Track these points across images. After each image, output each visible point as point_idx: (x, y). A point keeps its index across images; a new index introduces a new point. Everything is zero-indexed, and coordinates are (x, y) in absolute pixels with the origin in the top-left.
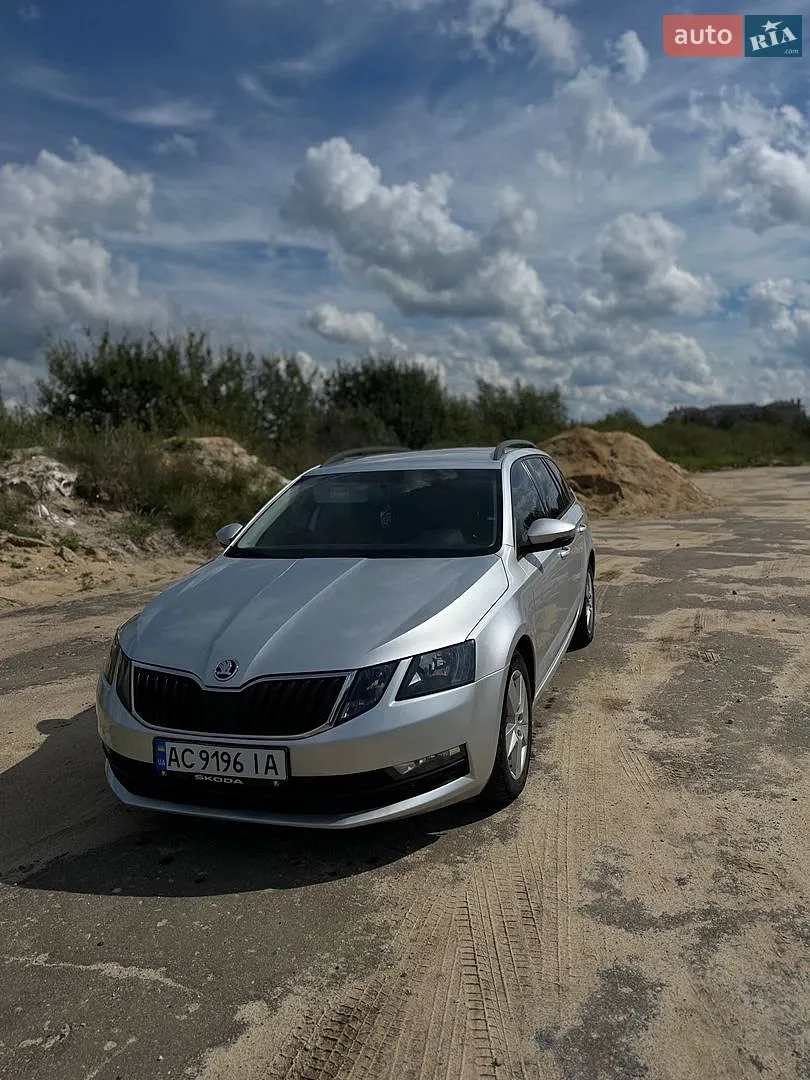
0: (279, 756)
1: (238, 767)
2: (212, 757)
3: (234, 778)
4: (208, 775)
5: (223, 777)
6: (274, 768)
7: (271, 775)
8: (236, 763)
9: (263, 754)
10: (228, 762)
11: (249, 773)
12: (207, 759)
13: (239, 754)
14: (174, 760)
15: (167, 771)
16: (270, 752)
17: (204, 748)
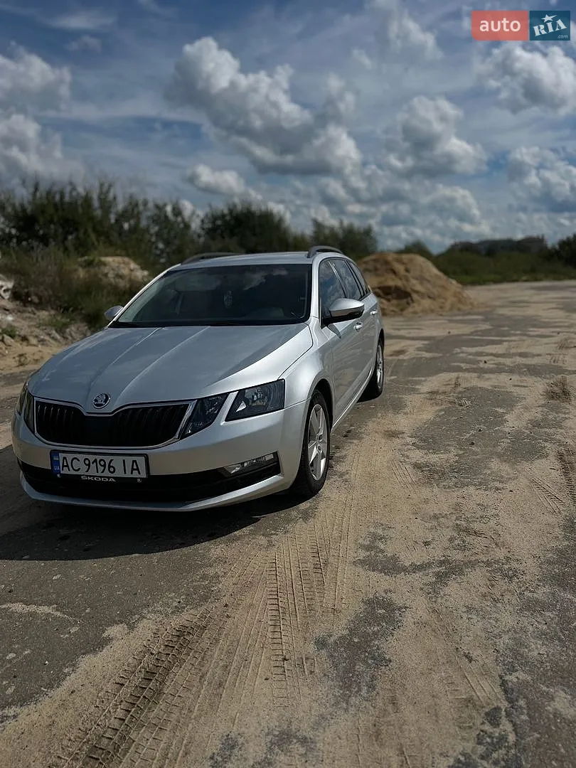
0: (141, 461)
1: (112, 469)
2: (93, 463)
3: (109, 478)
4: (90, 476)
5: (101, 477)
6: (138, 469)
7: (135, 475)
8: (110, 467)
9: (129, 460)
10: (104, 466)
11: (119, 473)
12: (89, 465)
13: (111, 460)
14: (66, 466)
15: (61, 474)
16: (134, 458)
17: (87, 456)
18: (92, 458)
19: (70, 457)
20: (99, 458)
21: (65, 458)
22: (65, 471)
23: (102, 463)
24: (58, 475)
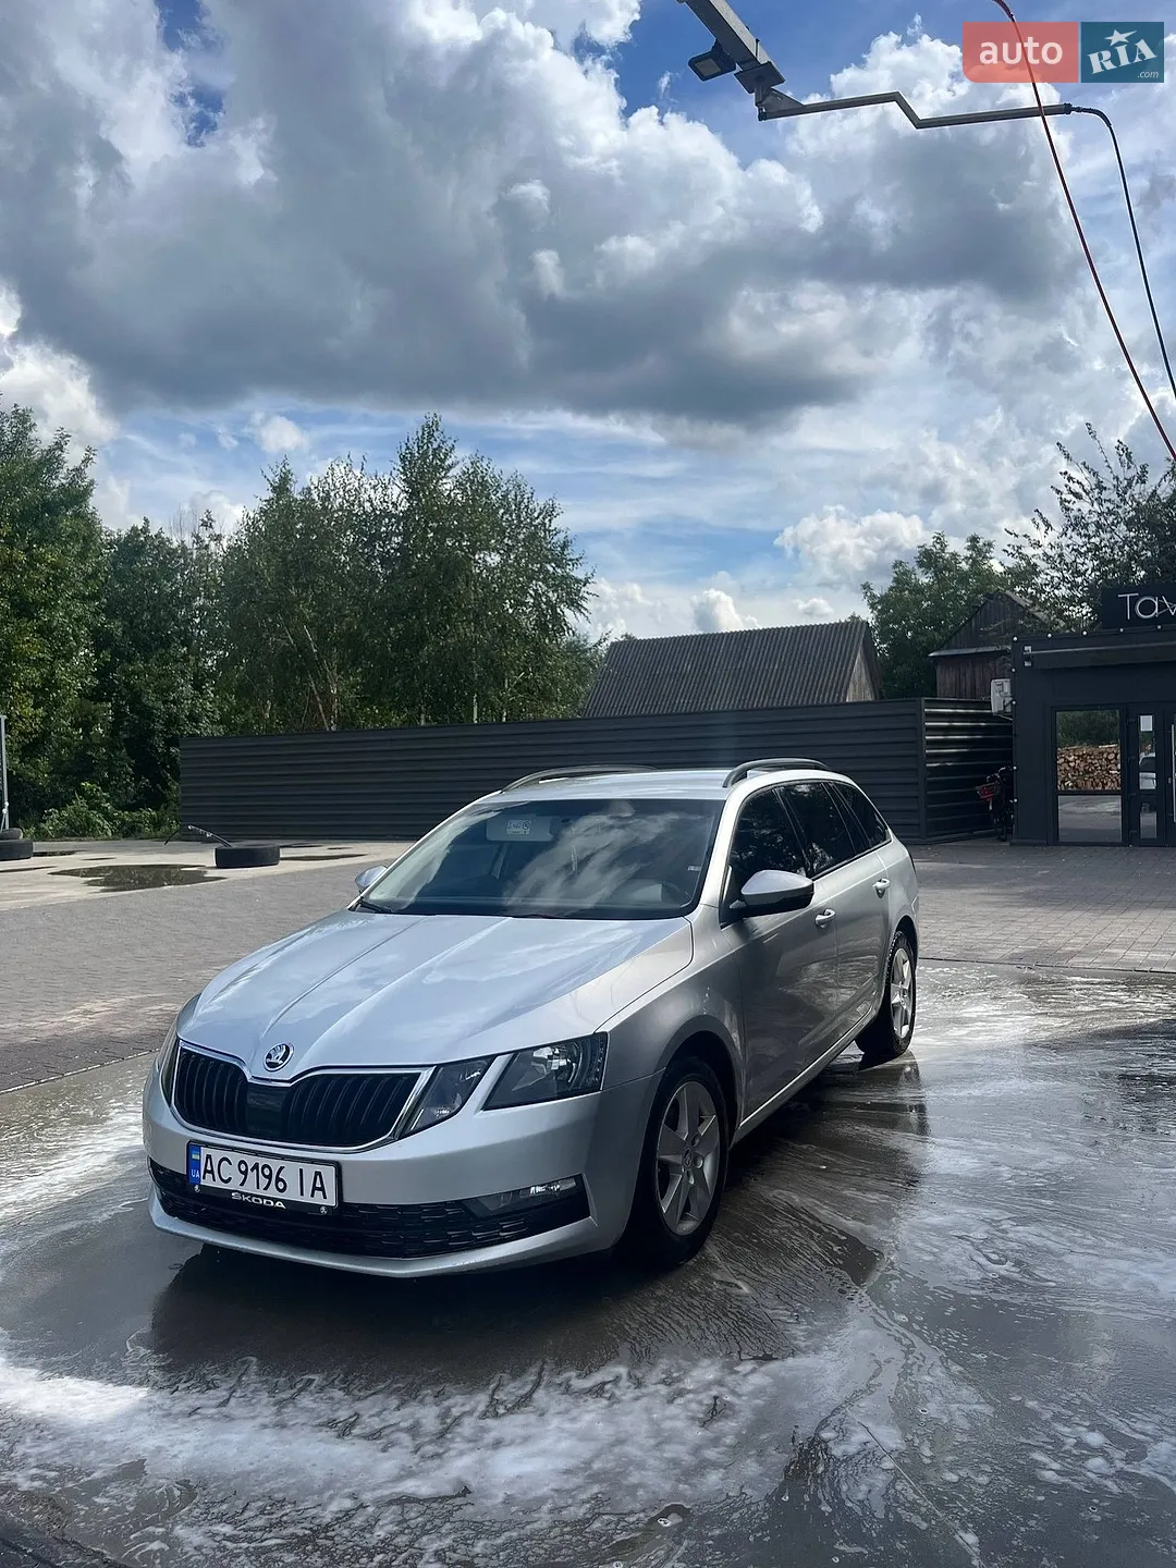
0: (329, 1174)
1: (281, 1185)
2: (252, 1170)
3: (275, 1200)
4: (246, 1195)
5: (263, 1198)
6: (322, 1189)
7: (318, 1199)
8: (278, 1180)
9: (310, 1170)
10: (269, 1177)
11: (292, 1194)
12: (245, 1173)
13: (282, 1168)
14: (209, 1172)
15: (200, 1185)
16: (319, 1168)
17: (245, 1157)
18: (251, 1160)
19: (217, 1155)
20: (262, 1161)
21: (209, 1157)
22: (208, 1182)
23: (267, 1172)
24: (197, 1187)
